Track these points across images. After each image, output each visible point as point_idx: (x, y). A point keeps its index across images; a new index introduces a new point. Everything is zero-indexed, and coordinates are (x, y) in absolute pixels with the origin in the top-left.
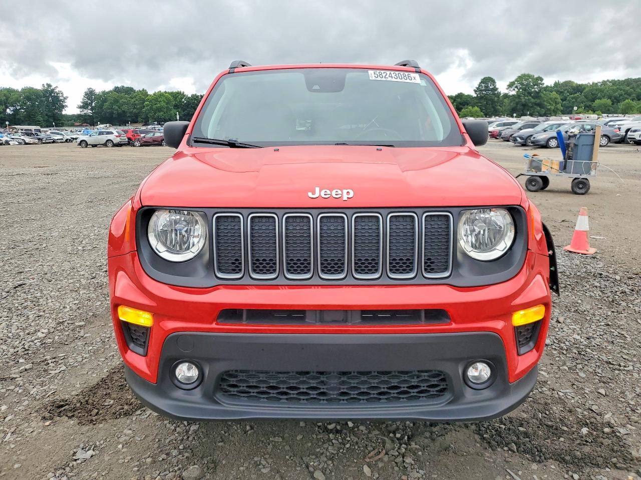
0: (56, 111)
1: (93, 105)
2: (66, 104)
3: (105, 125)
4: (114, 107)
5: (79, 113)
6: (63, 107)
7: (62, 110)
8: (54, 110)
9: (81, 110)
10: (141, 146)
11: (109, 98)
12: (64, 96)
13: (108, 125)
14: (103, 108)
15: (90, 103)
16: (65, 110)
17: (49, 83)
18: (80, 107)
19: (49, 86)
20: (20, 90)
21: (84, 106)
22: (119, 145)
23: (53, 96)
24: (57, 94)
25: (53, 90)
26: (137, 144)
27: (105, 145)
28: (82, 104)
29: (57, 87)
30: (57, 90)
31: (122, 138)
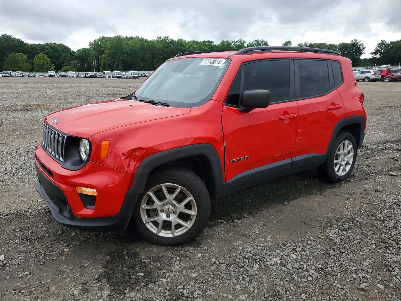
0: (356, 57)
1: (382, 52)
2: (364, 52)
3: (387, 65)
4: (397, 52)
5: (371, 57)
6: (361, 54)
7: (360, 56)
8: (356, 56)
9: (373, 55)
10: (389, 81)
11: (395, 46)
12: (364, 47)
13: (389, 65)
14: (389, 54)
15: (380, 50)
16: (362, 56)
17: (356, 39)
18: (373, 53)
19: (356, 40)
20: (337, 45)
21: (376, 52)
22: (373, 80)
23: (356, 47)
24: (360, 45)
25: (358, 43)
26: (387, 80)
27: (364, 80)
28: (374, 52)
29: (360, 41)
30: (360, 43)
31: (377, 76)
